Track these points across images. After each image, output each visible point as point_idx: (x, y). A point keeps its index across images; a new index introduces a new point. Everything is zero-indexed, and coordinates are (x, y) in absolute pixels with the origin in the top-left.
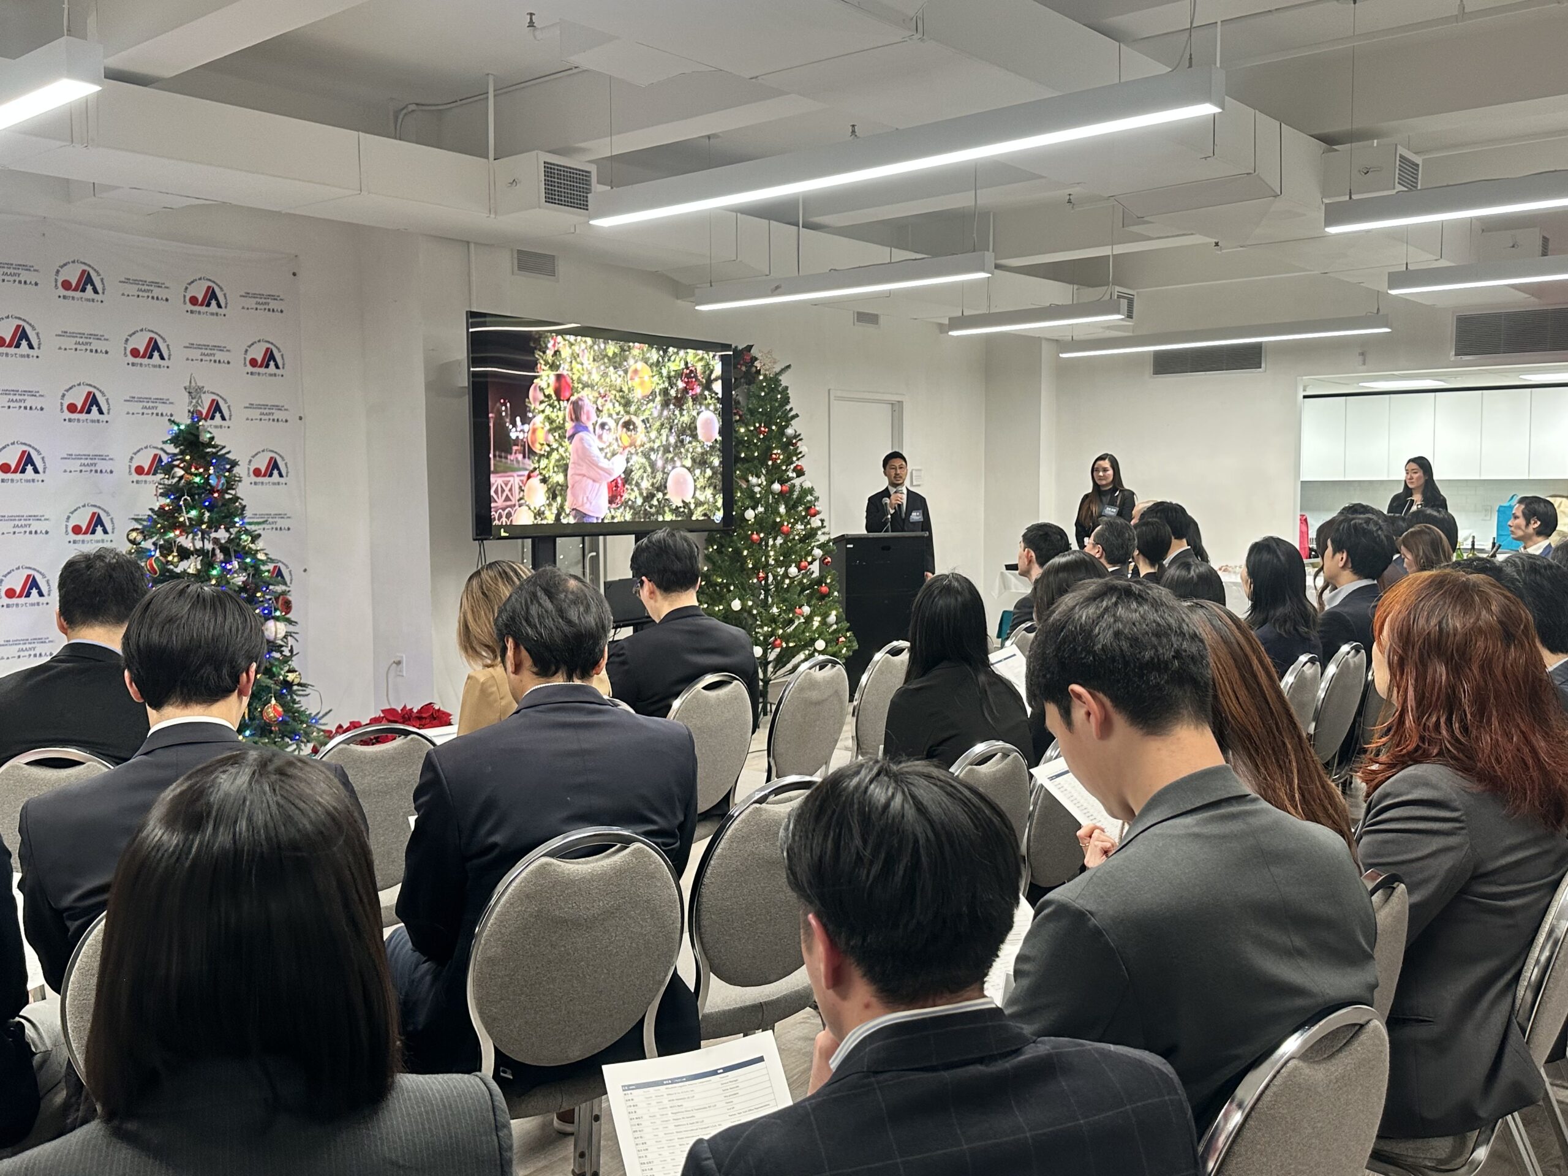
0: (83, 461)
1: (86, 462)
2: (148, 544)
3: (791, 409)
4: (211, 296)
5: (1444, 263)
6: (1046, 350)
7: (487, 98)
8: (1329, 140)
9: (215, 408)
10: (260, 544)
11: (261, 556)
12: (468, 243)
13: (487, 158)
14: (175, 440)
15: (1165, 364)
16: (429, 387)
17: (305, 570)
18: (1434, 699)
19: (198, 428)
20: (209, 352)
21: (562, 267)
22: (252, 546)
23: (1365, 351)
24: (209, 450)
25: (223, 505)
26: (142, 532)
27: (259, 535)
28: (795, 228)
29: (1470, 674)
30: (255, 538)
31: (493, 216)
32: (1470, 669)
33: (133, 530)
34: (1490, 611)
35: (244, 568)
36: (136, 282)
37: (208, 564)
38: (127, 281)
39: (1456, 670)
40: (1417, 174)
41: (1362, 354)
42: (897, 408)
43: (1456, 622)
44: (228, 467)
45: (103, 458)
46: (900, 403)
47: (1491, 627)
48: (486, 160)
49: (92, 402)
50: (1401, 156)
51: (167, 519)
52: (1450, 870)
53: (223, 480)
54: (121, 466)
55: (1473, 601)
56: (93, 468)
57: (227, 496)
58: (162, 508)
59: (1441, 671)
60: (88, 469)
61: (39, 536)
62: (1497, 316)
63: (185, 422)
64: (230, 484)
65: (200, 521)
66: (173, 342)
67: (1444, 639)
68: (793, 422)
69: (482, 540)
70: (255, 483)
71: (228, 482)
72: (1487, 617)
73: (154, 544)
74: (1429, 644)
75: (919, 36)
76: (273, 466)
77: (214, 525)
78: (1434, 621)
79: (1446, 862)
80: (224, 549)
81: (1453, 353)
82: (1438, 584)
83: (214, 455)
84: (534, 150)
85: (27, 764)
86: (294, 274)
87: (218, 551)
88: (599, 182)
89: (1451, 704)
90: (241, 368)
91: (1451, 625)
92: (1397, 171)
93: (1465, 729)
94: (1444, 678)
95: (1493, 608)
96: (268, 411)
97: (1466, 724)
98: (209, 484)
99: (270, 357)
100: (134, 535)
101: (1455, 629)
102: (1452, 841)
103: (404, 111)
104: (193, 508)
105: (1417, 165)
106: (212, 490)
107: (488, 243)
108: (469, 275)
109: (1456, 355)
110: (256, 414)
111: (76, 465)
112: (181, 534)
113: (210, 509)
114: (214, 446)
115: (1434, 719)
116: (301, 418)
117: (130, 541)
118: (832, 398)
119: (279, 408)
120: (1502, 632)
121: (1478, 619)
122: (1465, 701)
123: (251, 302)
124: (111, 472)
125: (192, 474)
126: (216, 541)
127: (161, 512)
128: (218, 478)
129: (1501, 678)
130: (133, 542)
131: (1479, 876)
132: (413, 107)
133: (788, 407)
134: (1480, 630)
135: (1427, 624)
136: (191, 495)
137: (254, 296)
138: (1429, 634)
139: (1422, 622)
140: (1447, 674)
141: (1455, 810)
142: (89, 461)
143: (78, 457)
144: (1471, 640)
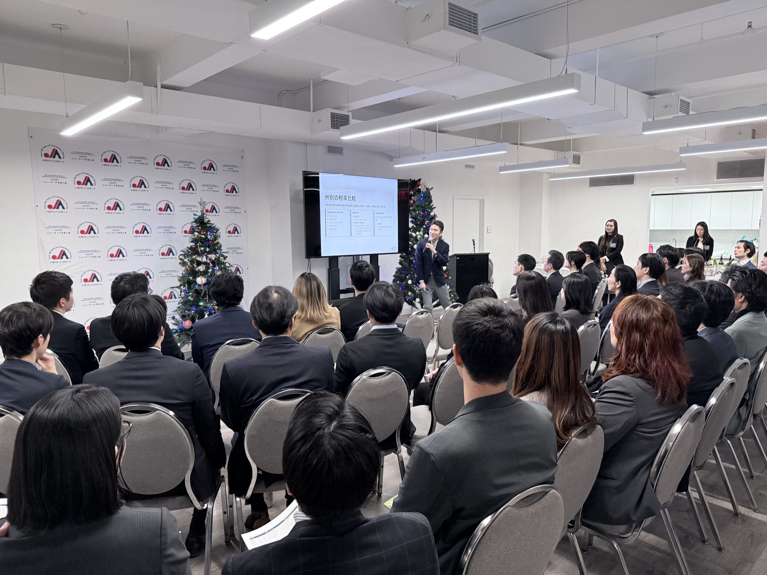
0: (165, 229)
1: (166, 229)
2: (186, 260)
3: (433, 205)
4: (211, 166)
5: (707, 142)
6: (545, 176)
7: (310, 88)
8: (651, 94)
9: (213, 209)
10: (227, 260)
11: (227, 265)
12: (306, 144)
13: (310, 111)
14: (196, 221)
15: (595, 182)
16: (292, 199)
17: (248, 268)
18: (634, 348)
19: (203, 217)
20: (211, 187)
21: (345, 152)
22: (224, 261)
23: (677, 177)
24: (208, 225)
25: (213, 246)
26: (184, 256)
27: (227, 257)
28: (435, 133)
29: (649, 338)
30: (225, 258)
31: (312, 134)
32: (649, 335)
33: (181, 255)
34: (657, 310)
35: (221, 269)
36: (183, 162)
37: (208, 268)
38: (180, 162)
39: (644, 335)
40: (689, 107)
41: (676, 178)
42: (482, 203)
43: (644, 315)
44: (215, 231)
45: (172, 227)
46: (483, 200)
47: (658, 317)
48: (309, 112)
49: (168, 207)
50: (681, 100)
51: (194, 251)
52: (627, 421)
53: (213, 237)
54: (179, 231)
55: (650, 307)
56: (169, 231)
57: (215, 242)
58: (191, 247)
59: (637, 336)
60: (167, 232)
61: (149, 256)
62: (735, 163)
63: (199, 214)
64: (216, 238)
65: (205, 251)
66: (197, 184)
67: (639, 322)
68: (434, 210)
69: (309, 258)
70: (229, 236)
71: (214, 237)
72: (656, 313)
73: (188, 260)
74: (632, 325)
75: (457, 64)
76: (235, 230)
77: (209, 253)
78: (634, 315)
79: (626, 418)
80: (213, 262)
81: (716, 177)
82: (634, 301)
83: (210, 227)
84: (326, 108)
85: (114, 350)
86: (242, 157)
87: (210, 263)
88: (353, 118)
89: (641, 350)
90: (222, 193)
91: (641, 317)
92: (679, 106)
93: (645, 361)
94: (638, 339)
95: (659, 309)
96: (233, 209)
97: (646, 358)
98: (207, 238)
99: (233, 189)
100: (181, 257)
101: (643, 319)
102: (629, 409)
103: (282, 93)
104: (202, 247)
105: (689, 103)
106: (209, 240)
107: (315, 143)
108: (307, 156)
109: (717, 178)
110: (228, 210)
111: (162, 230)
112: (197, 257)
113: (209, 247)
114: (211, 224)
115: (633, 356)
116: (245, 212)
117: (180, 259)
118: (454, 199)
119: (237, 208)
120: (663, 319)
121: (652, 314)
122: (646, 348)
123: (226, 168)
124: (175, 233)
125: (201, 234)
126: (210, 259)
127: (191, 248)
128: (211, 236)
129: (662, 339)
130: (181, 259)
131: (639, 424)
132: (285, 92)
133: (432, 204)
134: (654, 319)
135: (631, 316)
136: (202, 242)
137: (227, 166)
138: (632, 320)
139: (629, 316)
140: (640, 337)
141: (631, 397)
142: (167, 229)
143: (163, 227)
144: (650, 323)
